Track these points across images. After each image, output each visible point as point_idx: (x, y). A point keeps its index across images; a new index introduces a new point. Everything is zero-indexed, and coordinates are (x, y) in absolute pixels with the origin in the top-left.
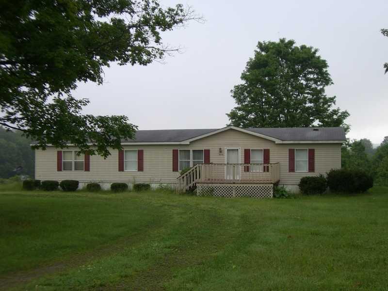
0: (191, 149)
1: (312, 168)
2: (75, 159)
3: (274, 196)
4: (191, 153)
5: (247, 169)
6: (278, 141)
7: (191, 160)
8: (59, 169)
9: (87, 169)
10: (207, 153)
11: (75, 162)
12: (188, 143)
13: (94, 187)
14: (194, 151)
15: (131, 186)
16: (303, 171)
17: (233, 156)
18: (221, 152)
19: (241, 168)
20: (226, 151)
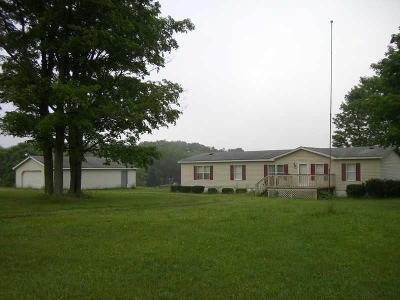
0: (276, 164)
1: (358, 178)
2: (205, 171)
3: (318, 198)
4: (276, 166)
5: (313, 179)
6: (333, 158)
7: (276, 172)
8: (195, 179)
9: (212, 179)
10: (286, 167)
11: (205, 174)
12: (273, 160)
13: (213, 191)
14: (278, 165)
15: (235, 190)
16: (352, 180)
17: (303, 168)
18: (295, 166)
19: (309, 178)
20: (299, 166)
